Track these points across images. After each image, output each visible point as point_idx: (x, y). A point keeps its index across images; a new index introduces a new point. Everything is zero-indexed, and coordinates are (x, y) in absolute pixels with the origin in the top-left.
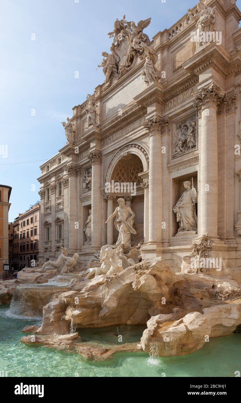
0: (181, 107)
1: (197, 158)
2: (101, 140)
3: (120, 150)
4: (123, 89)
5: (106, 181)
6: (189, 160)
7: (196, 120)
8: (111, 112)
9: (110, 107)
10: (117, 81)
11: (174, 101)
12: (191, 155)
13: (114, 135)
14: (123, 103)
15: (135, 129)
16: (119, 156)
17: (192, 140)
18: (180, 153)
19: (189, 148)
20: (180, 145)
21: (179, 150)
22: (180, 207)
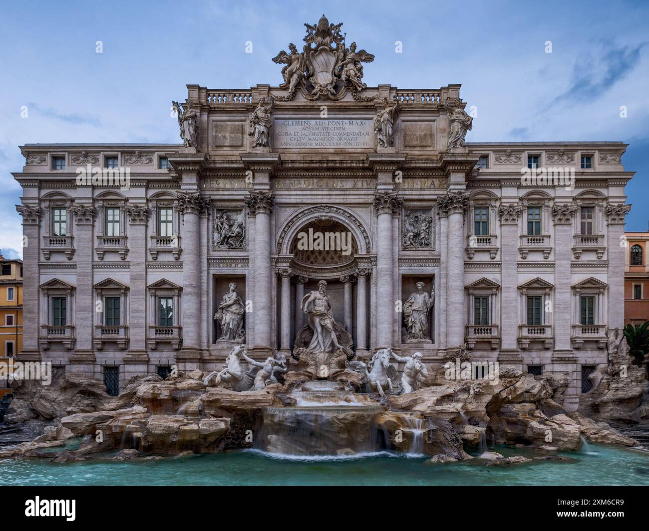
0: (419, 195)
1: (436, 260)
2: (273, 177)
3: (313, 208)
4: (321, 121)
5: (280, 245)
6: (427, 259)
7: (433, 217)
8: (294, 142)
9: (293, 133)
10: (306, 100)
11: (408, 183)
12: (427, 253)
13: (302, 181)
14: (320, 141)
15: (347, 190)
16: (312, 216)
17: (426, 236)
18: (412, 246)
19: (421, 244)
20: (411, 237)
21: (409, 242)
22: (414, 310)
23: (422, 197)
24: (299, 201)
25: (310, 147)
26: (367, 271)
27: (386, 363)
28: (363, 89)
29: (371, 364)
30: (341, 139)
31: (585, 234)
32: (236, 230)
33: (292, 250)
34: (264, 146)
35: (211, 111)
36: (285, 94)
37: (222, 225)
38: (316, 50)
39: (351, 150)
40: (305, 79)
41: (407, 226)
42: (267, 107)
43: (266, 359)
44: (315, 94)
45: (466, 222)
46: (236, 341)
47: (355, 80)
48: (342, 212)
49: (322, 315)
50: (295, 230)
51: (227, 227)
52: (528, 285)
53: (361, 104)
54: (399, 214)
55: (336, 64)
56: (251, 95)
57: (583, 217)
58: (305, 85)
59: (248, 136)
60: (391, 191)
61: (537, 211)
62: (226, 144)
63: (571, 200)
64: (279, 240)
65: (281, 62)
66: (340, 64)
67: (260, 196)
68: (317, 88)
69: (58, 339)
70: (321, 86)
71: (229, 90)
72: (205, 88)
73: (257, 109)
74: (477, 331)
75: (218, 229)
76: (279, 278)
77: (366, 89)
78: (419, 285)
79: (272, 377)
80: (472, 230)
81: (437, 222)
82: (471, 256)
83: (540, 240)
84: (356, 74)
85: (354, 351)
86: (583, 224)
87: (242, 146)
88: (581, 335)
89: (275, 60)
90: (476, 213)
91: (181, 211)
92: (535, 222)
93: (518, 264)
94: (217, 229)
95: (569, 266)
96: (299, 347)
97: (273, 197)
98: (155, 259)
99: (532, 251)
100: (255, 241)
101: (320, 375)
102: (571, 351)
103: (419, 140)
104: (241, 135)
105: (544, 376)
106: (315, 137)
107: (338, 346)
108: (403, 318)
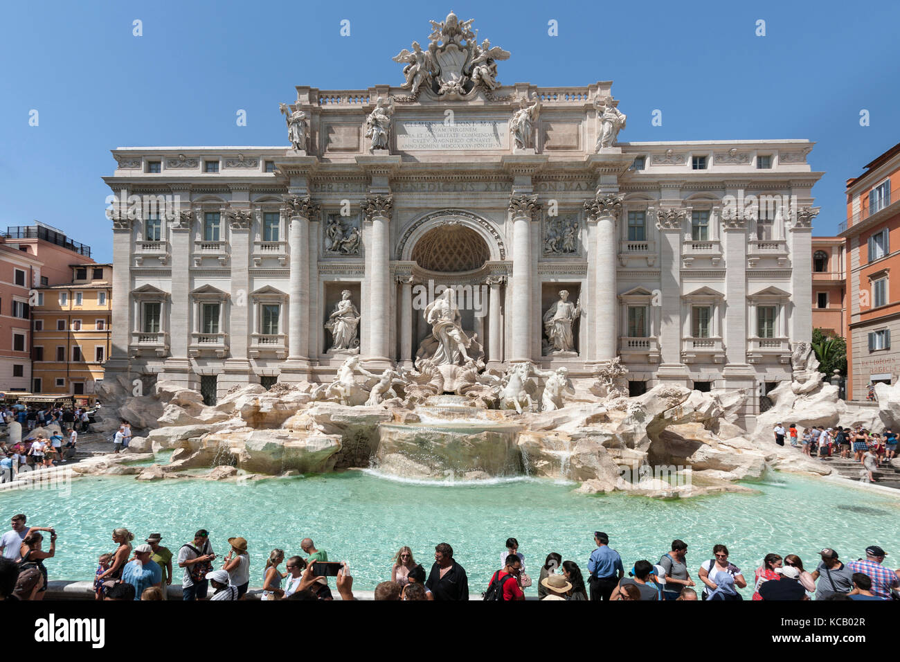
0: (563, 198)
1: (581, 267)
2: (394, 182)
3: (438, 213)
5: (401, 251)
6: (572, 266)
8: (417, 144)
9: (416, 135)
10: (429, 100)
11: (550, 185)
12: (572, 260)
13: (426, 185)
14: (448, 143)
16: (437, 221)
18: (554, 253)
19: (565, 251)
20: (554, 243)
21: (550, 249)
22: (556, 321)
23: (566, 201)
24: (422, 206)
25: (435, 149)
26: (501, 279)
27: (524, 377)
29: (506, 379)
30: (471, 140)
31: (762, 239)
32: (351, 236)
33: (414, 256)
34: (383, 148)
35: (323, 113)
36: (408, 95)
37: (335, 230)
38: (443, 50)
39: (483, 152)
40: (430, 79)
41: (549, 231)
42: (387, 109)
43: (384, 371)
44: (442, 95)
45: (618, 227)
46: (349, 351)
47: (487, 79)
48: (473, 217)
49: (448, 327)
50: (417, 236)
51: (340, 233)
52: (693, 294)
53: (494, 104)
54: (539, 220)
56: (368, 97)
57: (759, 222)
58: (430, 85)
59: (365, 138)
60: (530, 195)
61: (704, 215)
62: (340, 147)
64: (399, 246)
65: (403, 61)
66: (470, 63)
67: (378, 201)
68: (444, 88)
69: (149, 346)
70: (448, 86)
71: (345, 92)
72: (316, 90)
73: (375, 110)
74: (631, 344)
75: (331, 236)
76: (399, 285)
77: (500, 89)
78: (562, 294)
79: (391, 390)
80: (626, 235)
81: (584, 227)
82: (624, 262)
83: (707, 246)
84: (489, 74)
85: (486, 363)
86: (760, 229)
87: (357, 149)
88: (759, 349)
89: (396, 60)
90: (631, 217)
91: (288, 218)
92: (701, 227)
93: (681, 272)
94: (329, 235)
95: (743, 274)
96: (421, 358)
97: (394, 201)
98: (260, 265)
99: (697, 258)
100: (371, 247)
101: (446, 389)
102: (746, 366)
103: (562, 142)
104: (356, 137)
105: (714, 392)
106: (441, 138)
107: (466, 357)
108: (544, 329)
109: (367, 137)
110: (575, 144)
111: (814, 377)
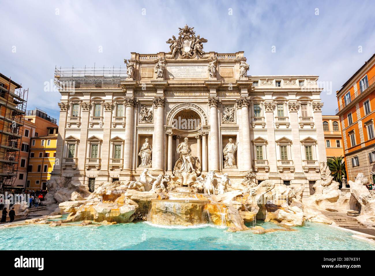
0: (228, 98)
1: (237, 128)
2: (165, 91)
3: (183, 104)
4: (186, 67)
5: (168, 121)
6: (233, 128)
7: (235, 108)
8: (174, 76)
9: (174, 72)
10: (180, 58)
12: (233, 125)
13: (178, 92)
14: (186, 75)
15: (197, 96)
16: (182, 108)
17: (232, 117)
18: (226, 122)
19: (230, 121)
20: (226, 117)
21: (225, 120)
22: (228, 152)
23: (229, 100)
24: (176, 101)
25: (181, 78)
26: (206, 133)
28: (203, 54)
30: (194, 74)
31: (304, 116)
32: (149, 114)
34: (161, 77)
35: (140, 63)
36: (171, 56)
37: (143, 111)
38: (183, 38)
39: (198, 79)
40: (179, 50)
42: (163, 61)
44: (183, 56)
45: (250, 111)
48: (195, 106)
49: (186, 154)
50: (174, 114)
51: (145, 112)
52: (280, 140)
53: (203, 60)
54: (220, 107)
55: (192, 44)
56: (157, 56)
57: (302, 109)
58: (179, 52)
60: (216, 97)
61: (282, 106)
62: (146, 77)
63: (296, 101)
64: (167, 119)
65: (169, 43)
66: (193, 43)
67: (159, 99)
68: (184, 54)
69: (69, 164)
70: (185, 52)
71: (148, 54)
72: (139, 54)
73: (159, 62)
74: (258, 163)
76: (167, 136)
77: (204, 54)
78: (230, 140)
79: (162, 184)
80: (253, 114)
81: (237, 110)
82: (253, 126)
83: (284, 119)
84: (200, 47)
85: (201, 172)
86: (303, 112)
87: (152, 78)
88: (307, 165)
89: (167, 42)
90: (255, 107)
91: (126, 106)
92: (281, 111)
93: (275, 130)
94: (141, 114)
95: (298, 131)
96: (176, 169)
97: (165, 99)
98: (115, 127)
99: (280, 124)
100: (156, 119)
101: (184, 184)
102: (303, 173)
103: (227, 75)
104: (152, 73)
105: (291, 186)
106: (183, 73)
107: (193, 169)
108: (223, 156)
109: (155, 73)
110: (232, 76)
111: (330, 178)
